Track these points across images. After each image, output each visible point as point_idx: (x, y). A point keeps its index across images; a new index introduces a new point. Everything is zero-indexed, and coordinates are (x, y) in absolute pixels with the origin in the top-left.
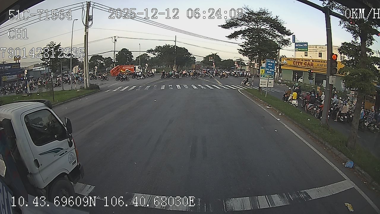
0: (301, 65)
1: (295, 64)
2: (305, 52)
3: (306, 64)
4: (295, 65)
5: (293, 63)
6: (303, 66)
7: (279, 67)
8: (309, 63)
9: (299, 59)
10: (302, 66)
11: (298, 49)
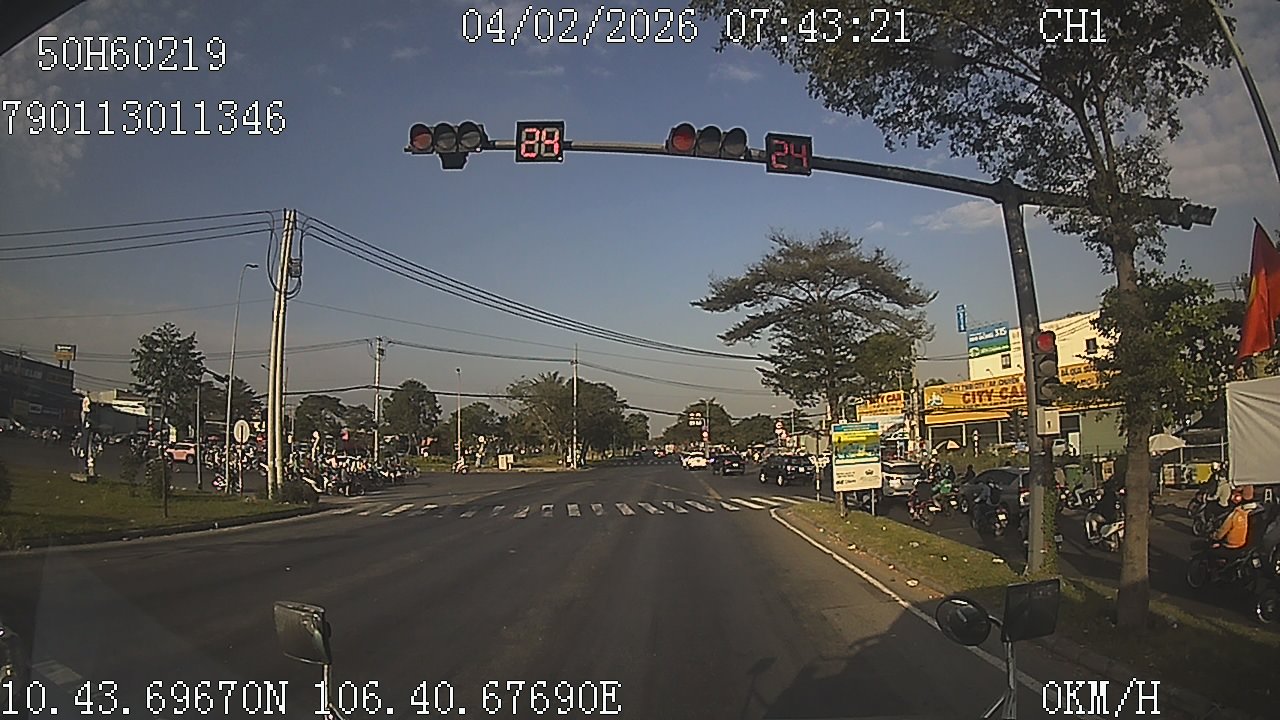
0: (990, 400)
1: (969, 401)
2: (1003, 356)
3: (1004, 394)
4: (971, 403)
5: (964, 401)
6: (995, 404)
7: (920, 421)
8: (1014, 387)
9: (980, 383)
10: (993, 402)
11: (977, 349)
